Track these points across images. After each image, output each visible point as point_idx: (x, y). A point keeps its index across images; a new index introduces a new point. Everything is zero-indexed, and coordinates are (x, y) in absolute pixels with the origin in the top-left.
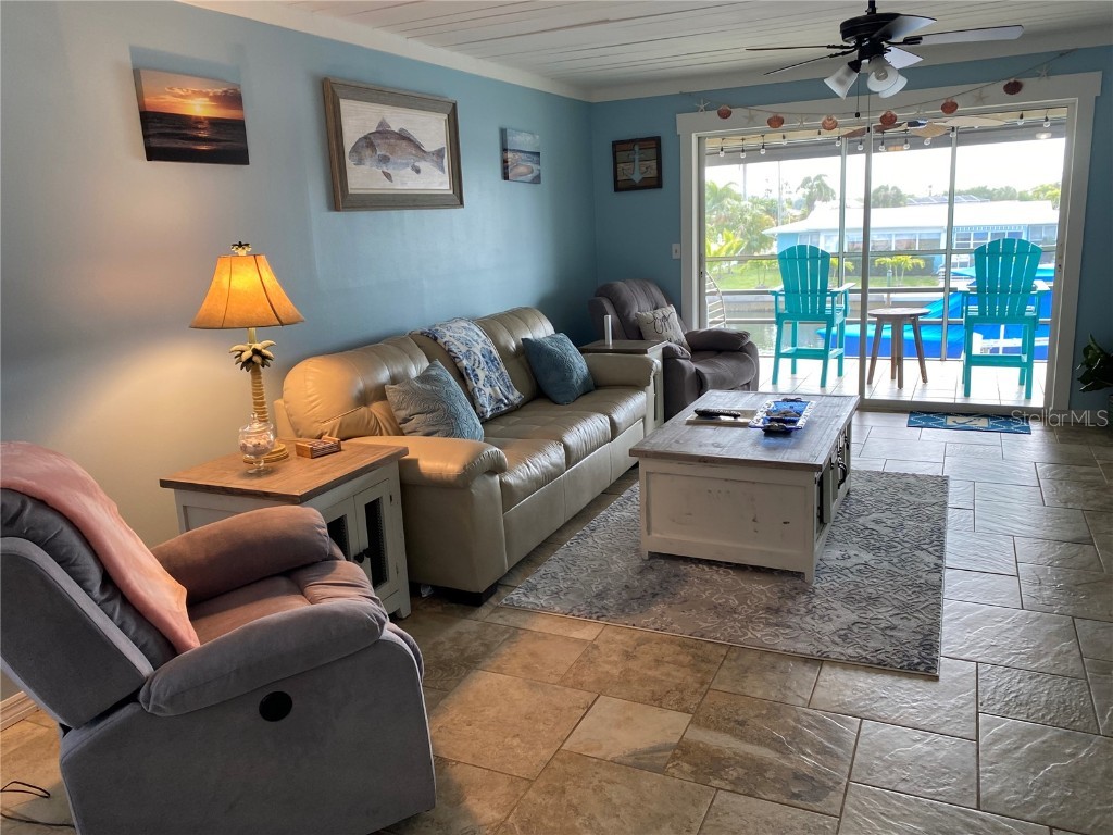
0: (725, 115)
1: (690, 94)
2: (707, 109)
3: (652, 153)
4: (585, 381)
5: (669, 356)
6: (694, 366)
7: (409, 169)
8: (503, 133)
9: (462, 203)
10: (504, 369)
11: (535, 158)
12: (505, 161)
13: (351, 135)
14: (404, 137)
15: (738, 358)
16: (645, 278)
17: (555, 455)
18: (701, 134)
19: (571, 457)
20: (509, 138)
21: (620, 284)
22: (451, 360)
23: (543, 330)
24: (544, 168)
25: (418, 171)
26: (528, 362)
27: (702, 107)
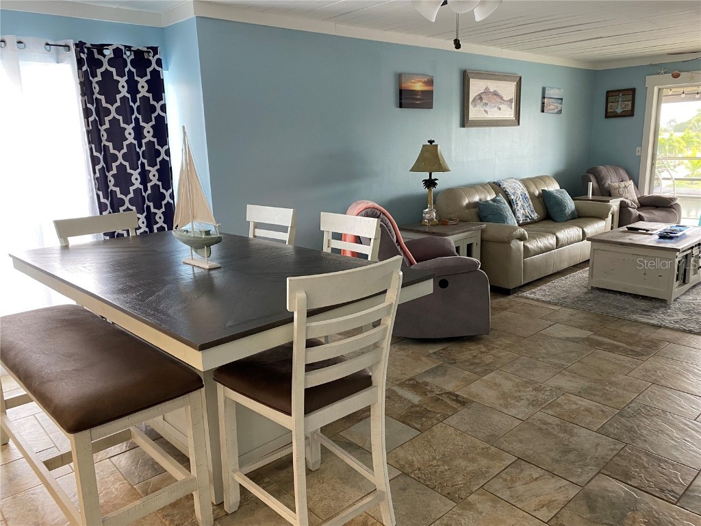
0: (676, 76)
1: (656, 65)
2: (665, 73)
3: (630, 97)
4: (573, 213)
5: (623, 206)
6: (638, 213)
7: (496, 109)
8: (544, 90)
9: (519, 124)
10: (531, 203)
11: (560, 101)
12: (543, 103)
13: (473, 94)
14: (496, 94)
15: (668, 211)
16: (616, 165)
17: (550, 241)
18: (660, 87)
19: (559, 244)
20: (547, 92)
21: (601, 167)
22: (506, 195)
23: (554, 187)
24: (564, 107)
25: (500, 109)
26: (544, 201)
27: (663, 72)
